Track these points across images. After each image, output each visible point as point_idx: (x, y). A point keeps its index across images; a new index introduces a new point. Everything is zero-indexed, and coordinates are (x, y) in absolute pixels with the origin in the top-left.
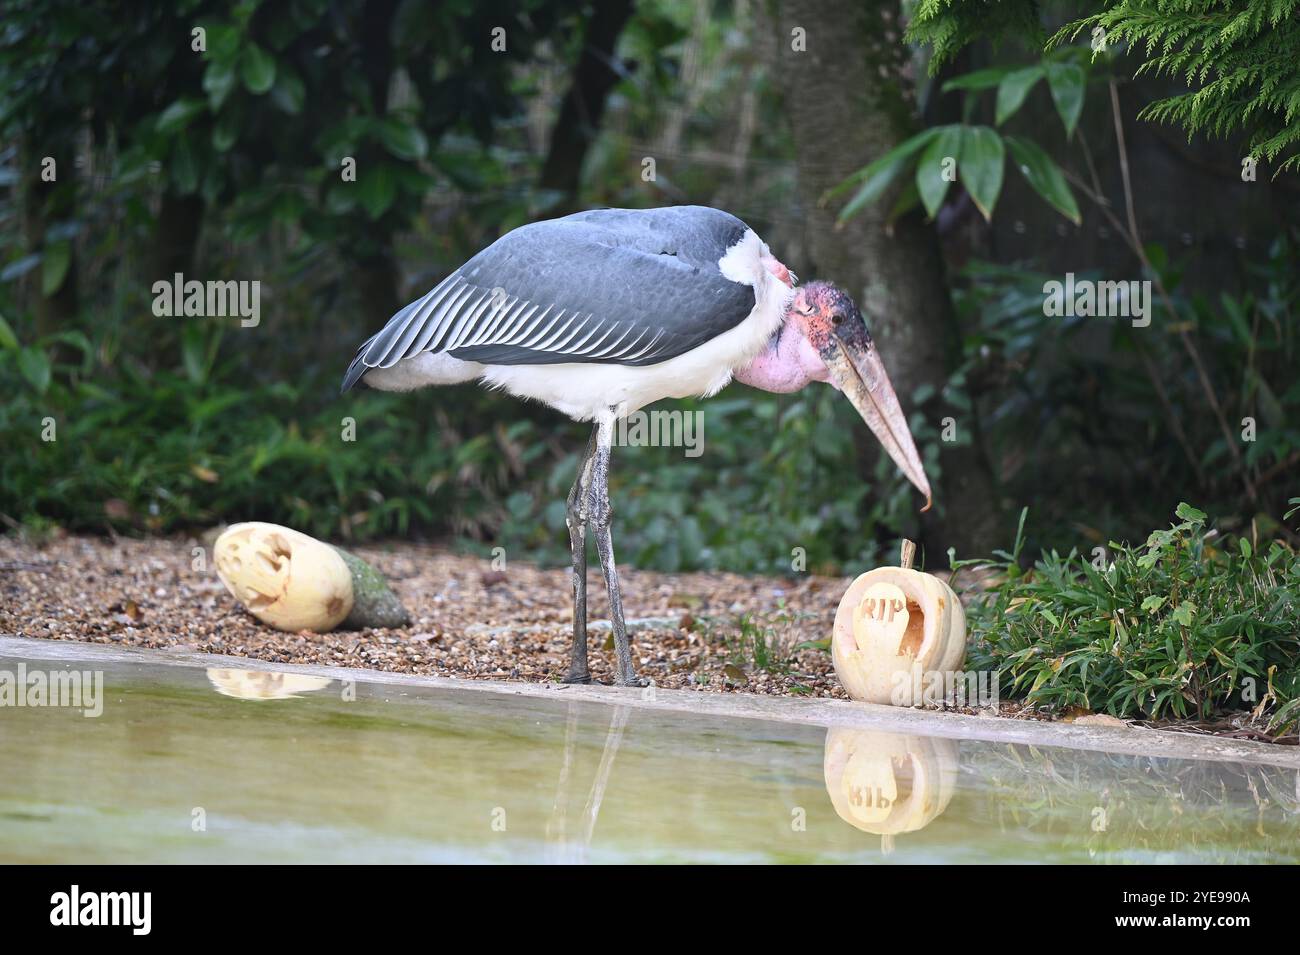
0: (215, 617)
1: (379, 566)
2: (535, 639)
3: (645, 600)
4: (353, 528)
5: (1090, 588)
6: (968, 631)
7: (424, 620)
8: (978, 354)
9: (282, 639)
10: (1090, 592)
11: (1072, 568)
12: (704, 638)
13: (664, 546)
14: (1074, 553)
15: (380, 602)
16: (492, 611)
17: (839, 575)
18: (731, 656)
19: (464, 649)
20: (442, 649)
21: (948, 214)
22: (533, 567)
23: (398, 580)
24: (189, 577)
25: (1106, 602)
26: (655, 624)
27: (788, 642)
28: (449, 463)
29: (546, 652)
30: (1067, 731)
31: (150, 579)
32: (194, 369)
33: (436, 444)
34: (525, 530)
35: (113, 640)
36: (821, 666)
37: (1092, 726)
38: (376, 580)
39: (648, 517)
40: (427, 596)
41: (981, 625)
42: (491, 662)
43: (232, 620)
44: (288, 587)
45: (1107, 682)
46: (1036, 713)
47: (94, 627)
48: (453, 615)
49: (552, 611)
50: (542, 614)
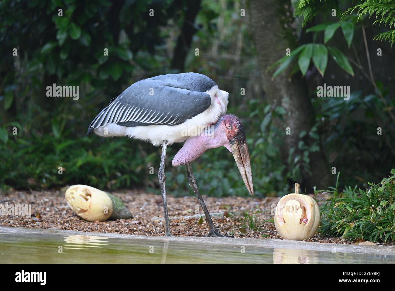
0: (66, 217)
1: (121, 198)
2: (175, 222)
3: (211, 207)
4: (111, 186)
5: (362, 198)
6: (321, 214)
7: (137, 216)
8: (321, 120)
9: (89, 224)
10: (362, 200)
11: (356, 192)
12: (232, 219)
13: (217, 188)
14: (356, 187)
15: (122, 211)
16: (160, 212)
17: (276, 196)
18: (241, 225)
19: (151, 226)
20: (143, 226)
21: (310, 73)
22: (173, 197)
23: (127, 202)
24: (57, 204)
25: (368, 203)
26: (215, 215)
27: (260, 220)
28: (143, 162)
29: (178, 226)
30: (356, 247)
31: (44, 204)
32: (56, 133)
33: (138, 156)
34: (169, 185)
35: (32, 226)
36: (272, 228)
37: (364, 245)
38: (120, 203)
39: (211, 179)
40: (138, 208)
41: (326, 212)
42: (160, 230)
43: (72, 218)
44: (91, 206)
45: (369, 231)
46: (345, 241)
47: (25, 222)
48: (146, 214)
49: (180, 212)
50: (177, 213)
